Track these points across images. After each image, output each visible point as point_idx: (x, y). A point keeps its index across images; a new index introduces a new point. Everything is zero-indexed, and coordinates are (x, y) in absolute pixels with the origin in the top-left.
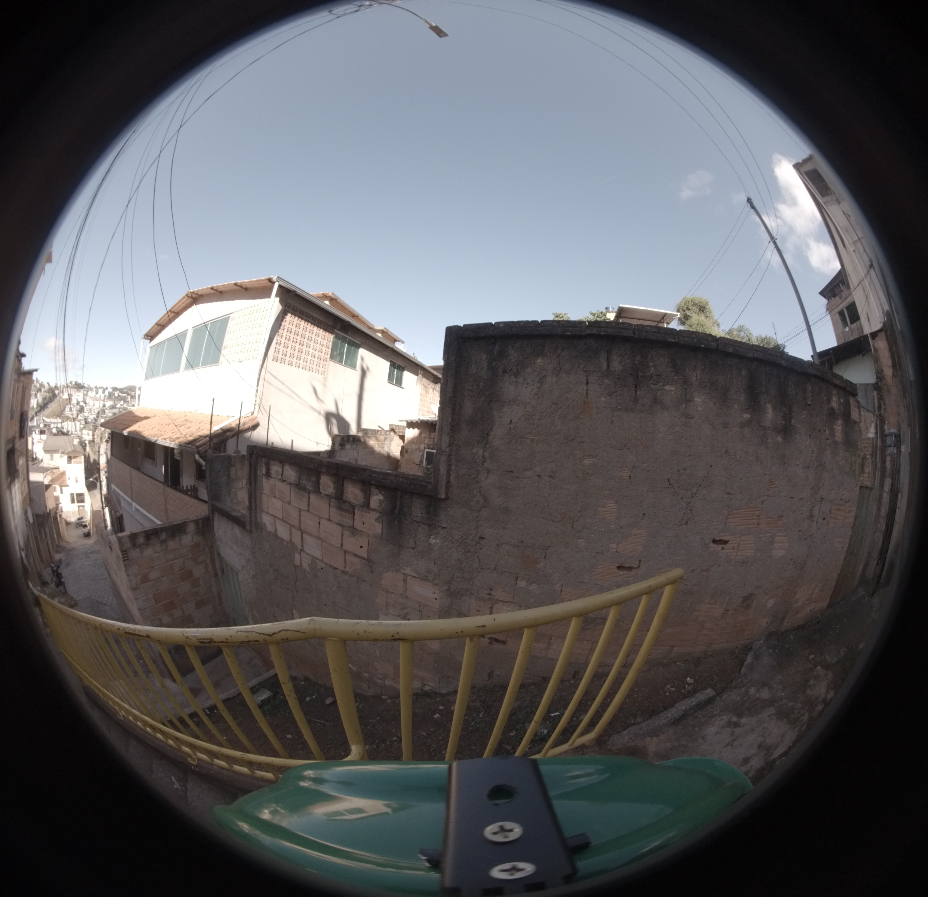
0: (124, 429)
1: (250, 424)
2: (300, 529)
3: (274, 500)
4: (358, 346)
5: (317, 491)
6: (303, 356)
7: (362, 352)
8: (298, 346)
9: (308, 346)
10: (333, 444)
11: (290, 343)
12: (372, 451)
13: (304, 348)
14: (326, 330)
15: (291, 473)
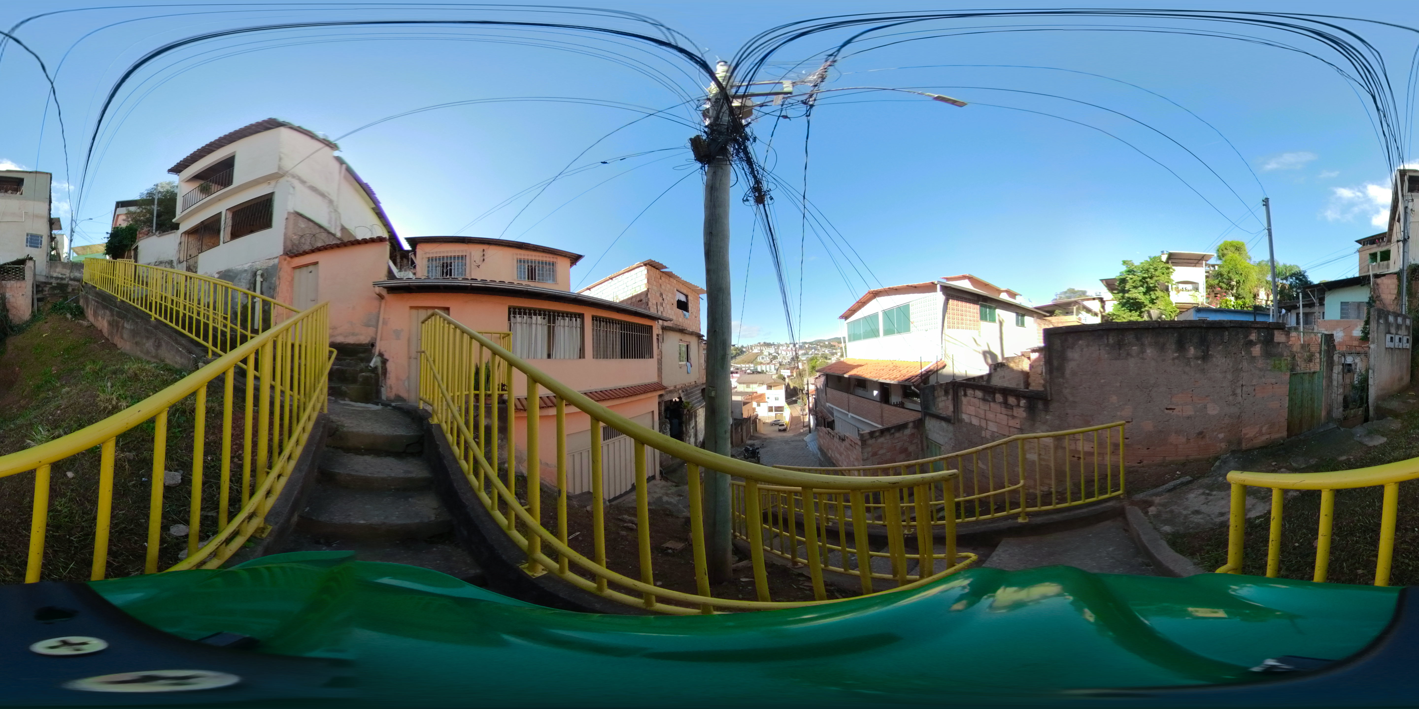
0: (845, 373)
1: (941, 366)
2: (985, 419)
3: (970, 407)
4: (995, 308)
5: (994, 401)
6: (964, 322)
7: (998, 311)
8: (960, 317)
9: (966, 316)
10: (990, 370)
11: (955, 316)
12: (1012, 370)
13: (964, 317)
14: (974, 303)
15: (979, 394)
